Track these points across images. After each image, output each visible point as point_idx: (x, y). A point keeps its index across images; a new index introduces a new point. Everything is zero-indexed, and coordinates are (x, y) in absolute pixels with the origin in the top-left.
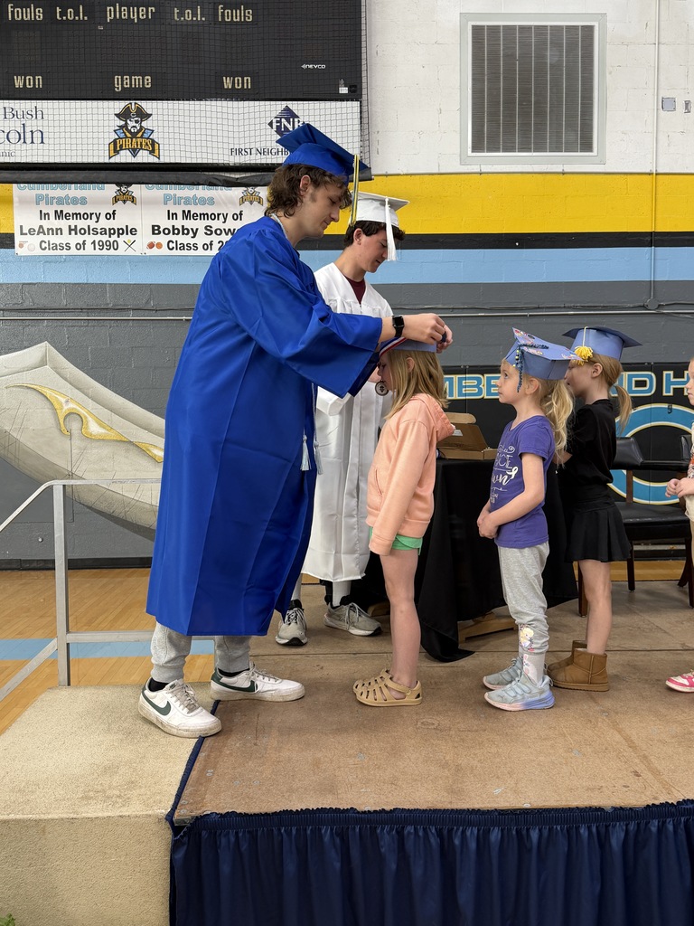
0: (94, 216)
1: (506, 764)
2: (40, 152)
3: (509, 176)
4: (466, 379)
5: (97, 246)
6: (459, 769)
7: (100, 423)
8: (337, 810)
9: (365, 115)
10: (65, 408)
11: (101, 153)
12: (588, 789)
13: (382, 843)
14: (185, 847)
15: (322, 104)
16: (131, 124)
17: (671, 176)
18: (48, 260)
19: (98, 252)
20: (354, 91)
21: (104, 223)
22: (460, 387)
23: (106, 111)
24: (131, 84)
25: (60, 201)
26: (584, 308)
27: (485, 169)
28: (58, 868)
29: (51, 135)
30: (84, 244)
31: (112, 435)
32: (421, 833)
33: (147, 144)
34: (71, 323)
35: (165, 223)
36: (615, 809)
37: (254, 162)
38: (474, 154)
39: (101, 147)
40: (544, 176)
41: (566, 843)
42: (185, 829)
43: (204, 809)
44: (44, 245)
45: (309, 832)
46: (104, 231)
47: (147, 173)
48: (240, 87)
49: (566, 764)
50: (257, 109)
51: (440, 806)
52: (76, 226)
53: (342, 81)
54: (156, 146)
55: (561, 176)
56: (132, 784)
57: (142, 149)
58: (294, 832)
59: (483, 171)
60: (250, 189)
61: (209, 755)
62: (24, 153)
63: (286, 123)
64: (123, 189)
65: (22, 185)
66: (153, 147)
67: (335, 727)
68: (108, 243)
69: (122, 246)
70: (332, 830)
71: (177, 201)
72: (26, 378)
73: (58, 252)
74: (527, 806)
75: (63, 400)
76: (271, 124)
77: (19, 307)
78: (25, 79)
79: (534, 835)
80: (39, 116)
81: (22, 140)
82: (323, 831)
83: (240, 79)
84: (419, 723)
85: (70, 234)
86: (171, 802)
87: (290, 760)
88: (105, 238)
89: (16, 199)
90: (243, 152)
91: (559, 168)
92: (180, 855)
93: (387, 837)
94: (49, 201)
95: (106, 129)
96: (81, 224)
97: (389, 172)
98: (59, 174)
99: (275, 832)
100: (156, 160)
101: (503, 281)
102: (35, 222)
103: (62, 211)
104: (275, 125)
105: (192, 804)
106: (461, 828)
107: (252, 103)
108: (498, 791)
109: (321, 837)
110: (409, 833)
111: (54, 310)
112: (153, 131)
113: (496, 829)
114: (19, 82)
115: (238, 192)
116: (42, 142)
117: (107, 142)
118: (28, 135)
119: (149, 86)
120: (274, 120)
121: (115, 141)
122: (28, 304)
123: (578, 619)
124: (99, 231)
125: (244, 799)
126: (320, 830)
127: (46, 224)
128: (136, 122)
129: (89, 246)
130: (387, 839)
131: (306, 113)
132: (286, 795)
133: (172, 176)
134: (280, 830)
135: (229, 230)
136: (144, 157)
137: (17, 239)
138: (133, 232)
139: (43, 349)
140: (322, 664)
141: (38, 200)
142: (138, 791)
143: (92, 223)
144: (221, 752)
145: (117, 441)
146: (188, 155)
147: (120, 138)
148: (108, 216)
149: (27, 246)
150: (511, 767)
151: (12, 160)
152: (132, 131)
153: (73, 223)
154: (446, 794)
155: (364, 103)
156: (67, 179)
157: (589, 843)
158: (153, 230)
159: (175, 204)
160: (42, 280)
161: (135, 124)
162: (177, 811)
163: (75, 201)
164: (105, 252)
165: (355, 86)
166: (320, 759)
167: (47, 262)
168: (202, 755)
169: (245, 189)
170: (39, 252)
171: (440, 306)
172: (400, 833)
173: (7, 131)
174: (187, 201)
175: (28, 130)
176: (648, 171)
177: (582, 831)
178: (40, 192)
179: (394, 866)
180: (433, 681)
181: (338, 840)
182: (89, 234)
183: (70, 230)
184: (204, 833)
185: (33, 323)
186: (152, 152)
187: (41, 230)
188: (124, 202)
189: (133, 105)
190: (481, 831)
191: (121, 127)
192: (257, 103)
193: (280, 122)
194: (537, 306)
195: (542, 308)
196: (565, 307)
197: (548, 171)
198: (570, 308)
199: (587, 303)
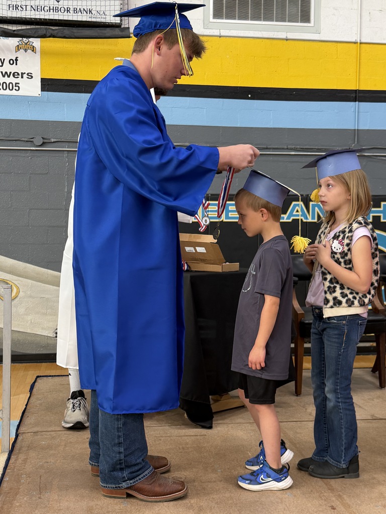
1: (236, 504)
3: (243, 39)
17: (371, 45)
26: (302, 150)
27: (224, 33)
37: (29, 17)
38: (215, 20)
40: (271, 41)
49: (281, 503)
55: (285, 41)
59: (222, 34)
60: (24, 39)
87: (68, 509)
90: (19, 8)
91: (283, 35)
115: (14, 42)
123: (294, 398)
135: (6, 73)
144: (12, 504)
150: (240, 507)
166: (92, 507)
169: (21, 39)
176: (354, 40)
180: (181, 447)
194: (266, 147)
195: (270, 149)
196: (287, 149)
197: (274, 37)
198: (292, 150)
199: (306, 145)
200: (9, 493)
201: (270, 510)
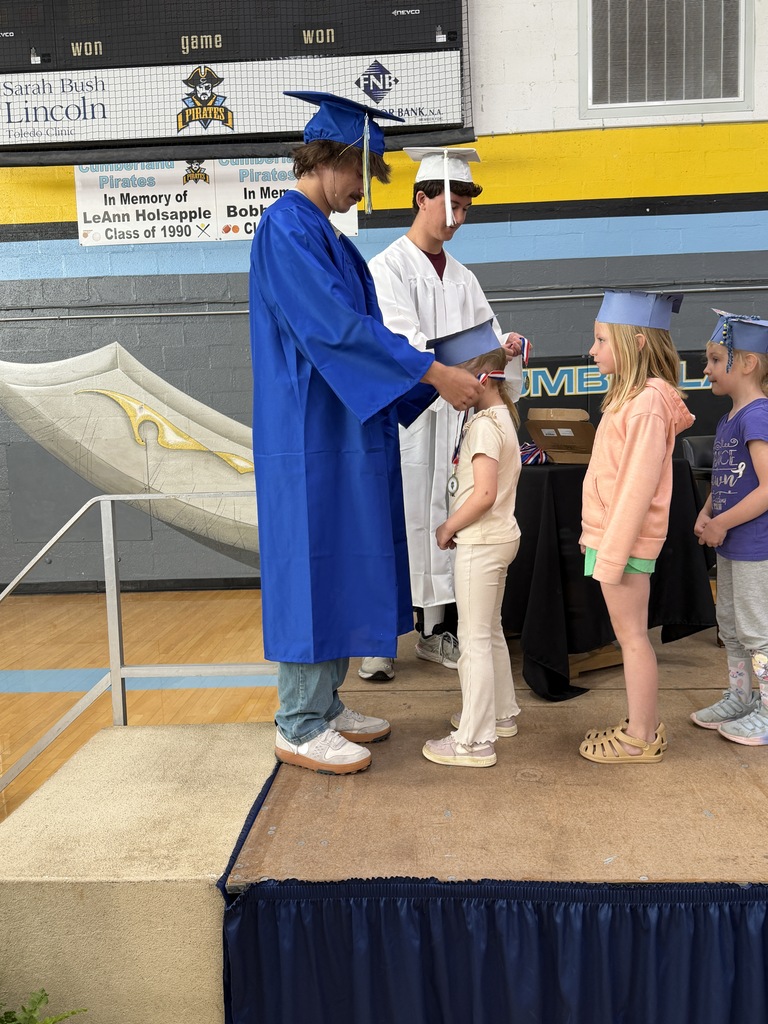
0: (163, 198)
1: (620, 826)
2: (102, 128)
3: (637, 130)
4: (587, 370)
5: (168, 233)
6: (563, 831)
7: (178, 433)
8: (415, 880)
9: (466, 66)
10: (139, 415)
11: (168, 126)
12: (720, 859)
13: (468, 919)
14: (239, 919)
15: (416, 56)
16: (201, 90)
18: (115, 251)
19: (169, 239)
20: (454, 39)
21: (175, 206)
22: (581, 380)
23: (172, 77)
24: (199, 45)
25: (126, 183)
26: (728, 283)
27: (608, 123)
28: (99, 937)
29: (113, 108)
30: (153, 230)
31: (190, 445)
32: (515, 909)
33: (219, 113)
34: (142, 321)
35: (242, 203)
36: (753, 885)
38: (596, 106)
39: (168, 119)
40: (679, 128)
41: (692, 925)
42: (238, 899)
43: (261, 875)
44: (110, 234)
45: (382, 904)
46: (174, 216)
47: (220, 147)
48: (322, 41)
49: (694, 828)
50: (341, 66)
51: (538, 877)
52: (144, 211)
53: (439, 28)
54: (229, 113)
55: (700, 127)
56: (182, 842)
57: (213, 119)
58: (365, 904)
59: (606, 125)
61: (272, 809)
62: (84, 130)
63: (375, 81)
64: (194, 166)
65: (84, 166)
66: (226, 117)
67: (419, 777)
68: (180, 229)
69: (195, 232)
70: (409, 902)
71: (254, 177)
72: (96, 384)
73: (126, 241)
74: (643, 879)
75: (136, 406)
76: (358, 83)
77: (85, 304)
78: (83, 46)
79: (653, 914)
80: (100, 87)
81: (82, 116)
82: (399, 904)
83: (322, 31)
84: (519, 775)
85: (138, 220)
86: (225, 866)
87: (364, 816)
88: (176, 223)
89: (78, 183)
91: (696, 118)
92: (233, 927)
93: (474, 912)
94: (114, 183)
95: (173, 98)
96: (150, 208)
97: (496, 132)
98: (122, 152)
99: (343, 904)
100: (229, 131)
101: (632, 254)
102: (100, 208)
103: (128, 195)
104: (362, 83)
105: (248, 868)
106: (563, 904)
107: (335, 59)
108: (609, 860)
109: (396, 910)
110: (501, 908)
111: (124, 306)
112: (225, 98)
113: (606, 906)
114: (76, 50)
116: (104, 117)
117: (175, 112)
118: (89, 109)
119: (220, 46)
120: (362, 78)
121: (183, 112)
122: (95, 300)
123: (716, 649)
124: (169, 215)
125: (308, 863)
126: (395, 902)
127: (112, 210)
128: (207, 88)
129: (159, 233)
130: (474, 915)
131: (398, 67)
132: (357, 859)
133: (247, 148)
134: (348, 901)
136: (216, 128)
137: (82, 228)
138: (207, 214)
139: (114, 350)
140: (409, 703)
141: (102, 183)
142: (188, 851)
143: (161, 206)
144: (286, 805)
145: (196, 451)
146: (265, 123)
147: (189, 108)
148: (179, 198)
149: (92, 235)
150: (626, 831)
151: (71, 139)
152: (202, 100)
153: (140, 207)
154: (546, 863)
155: (465, 52)
156: (132, 157)
157: (720, 926)
158: (229, 211)
159: (252, 180)
160: (109, 273)
161: (204, 91)
162: (230, 876)
163: (142, 183)
164: (176, 239)
165: (455, 33)
166: (400, 815)
167: (113, 252)
168: (265, 809)
170: (105, 241)
171: (557, 286)
172: (490, 908)
173: (65, 106)
174: (266, 176)
175: (88, 103)
177: (711, 910)
178: (104, 174)
179: (483, 946)
181: (416, 914)
182: (159, 219)
183: (138, 215)
184: (261, 902)
185: (101, 322)
186: (225, 122)
187: (106, 217)
188: (196, 181)
189: (203, 69)
190: (588, 908)
191: (190, 95)
192: (341, 59)
193: (368, 79)
194: (672, 282)
195: (679, 284)
196: (705, 283)
197: (684, 122)
198: (712, 284)
199: (732, 277)
200: (285, 786)
201: (675, 840)
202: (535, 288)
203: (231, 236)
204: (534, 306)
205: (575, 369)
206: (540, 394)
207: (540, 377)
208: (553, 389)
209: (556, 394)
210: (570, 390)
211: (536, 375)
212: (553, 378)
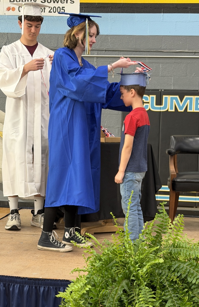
202: (174, 51)
203: (11, 13)
204: (174, 60)
205: (194, 98)
206: (173, 110)
207: (174, 100)
208: (181, 108)
209: (183, 111)
210: (191, 109)
211: (172, 99)
212: (181, 101)
